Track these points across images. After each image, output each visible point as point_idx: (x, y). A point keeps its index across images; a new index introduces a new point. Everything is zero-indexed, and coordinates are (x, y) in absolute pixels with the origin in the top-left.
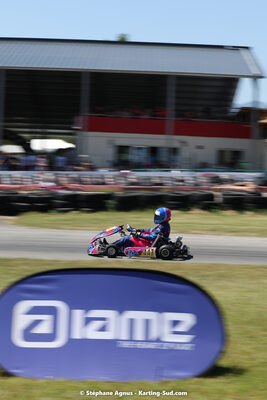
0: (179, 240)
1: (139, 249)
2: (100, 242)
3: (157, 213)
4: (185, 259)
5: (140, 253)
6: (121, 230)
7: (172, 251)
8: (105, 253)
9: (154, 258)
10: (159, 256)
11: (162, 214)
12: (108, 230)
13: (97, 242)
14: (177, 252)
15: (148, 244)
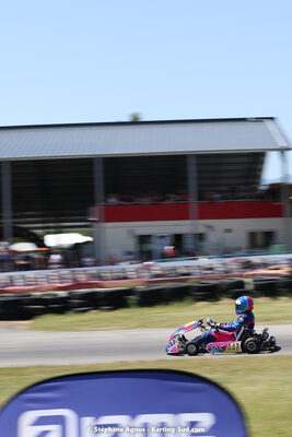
0: (265, 332)
1: (222, 344)
2: (180, 339)
3: (238, 302)
4: (273, 351)
5: (224, 348)
6: (200, 324)
7: (258, 344)
8: (186, 352)
9: (239, 353)
10: (245, 350)
11: (244, 303)
12: (186, 326)
13: (176, 339)
14: (265, 344)
15: (232, 338)
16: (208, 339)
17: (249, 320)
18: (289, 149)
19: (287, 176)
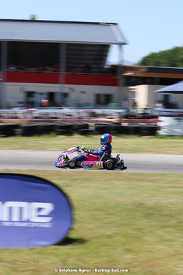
0: (118, 157)
1: (91, 163)
2: (64, 158)
3: (103, 137)
4: (122, 169)
5: (92, 165)
6: (78, 150)
7: (114, 164)
8: (68, 166)
9: (101, 169)
10: (105, 167)
11: (106, 138)
12: (69, 150)
13: (62, 158)
14: (117, 165)
15: (97, 159)
16: (82, 159)
17: (108, 149)
18: (124, 44)
19: (123, 61)
